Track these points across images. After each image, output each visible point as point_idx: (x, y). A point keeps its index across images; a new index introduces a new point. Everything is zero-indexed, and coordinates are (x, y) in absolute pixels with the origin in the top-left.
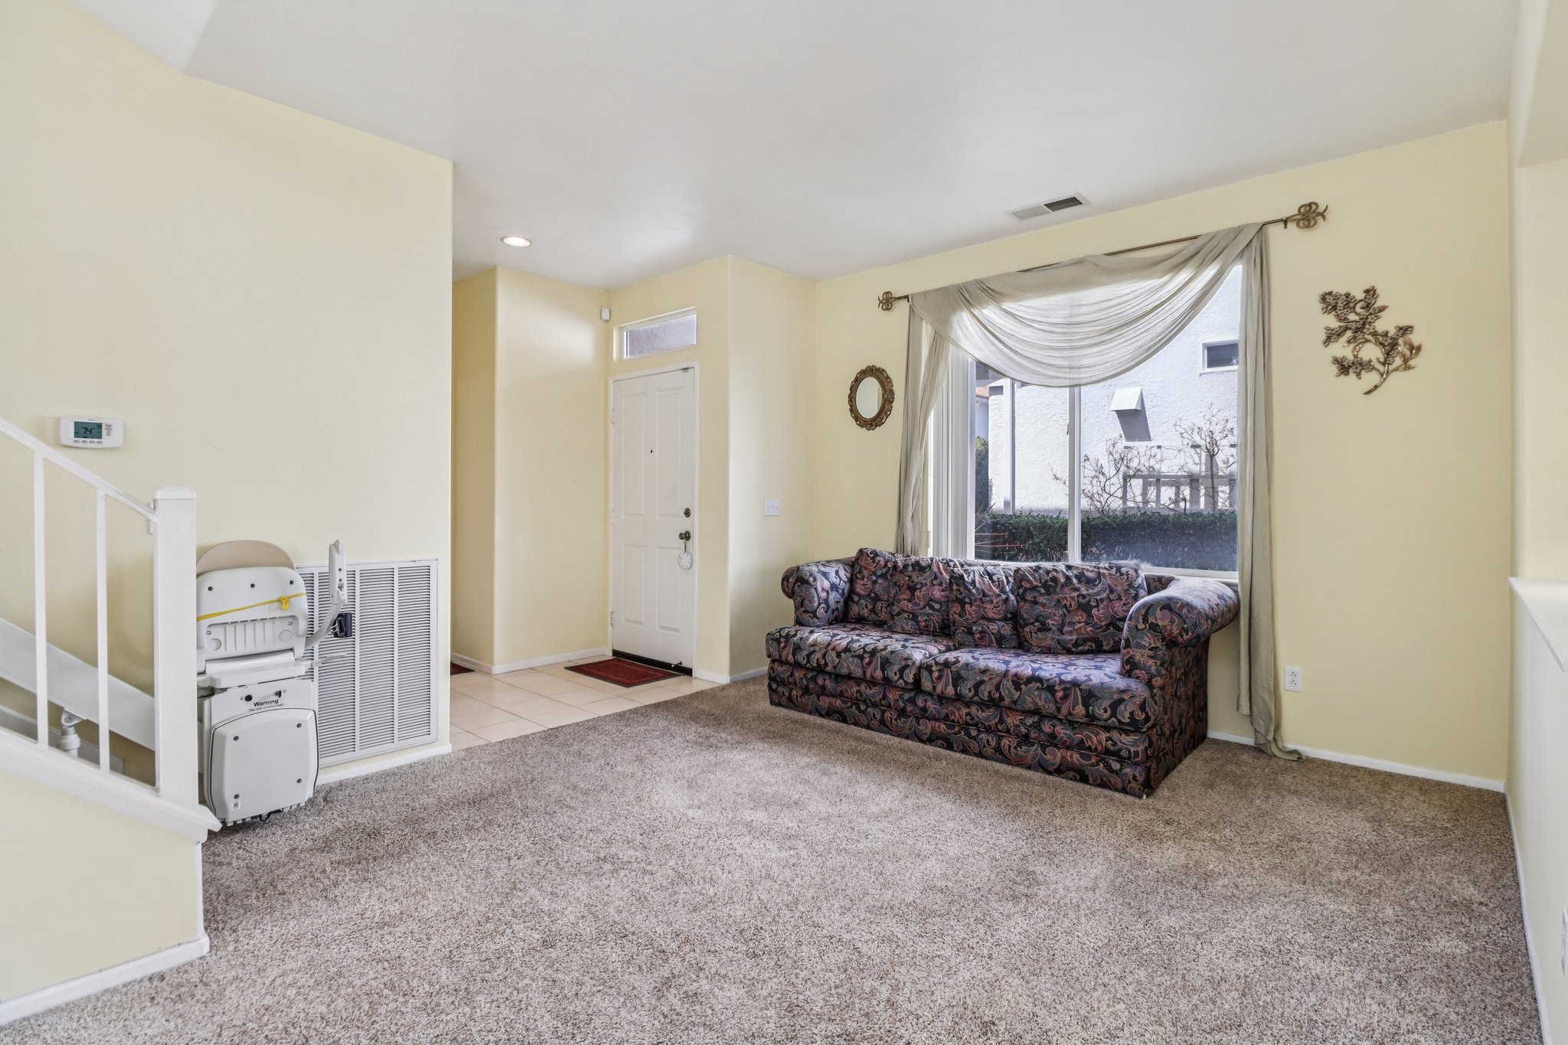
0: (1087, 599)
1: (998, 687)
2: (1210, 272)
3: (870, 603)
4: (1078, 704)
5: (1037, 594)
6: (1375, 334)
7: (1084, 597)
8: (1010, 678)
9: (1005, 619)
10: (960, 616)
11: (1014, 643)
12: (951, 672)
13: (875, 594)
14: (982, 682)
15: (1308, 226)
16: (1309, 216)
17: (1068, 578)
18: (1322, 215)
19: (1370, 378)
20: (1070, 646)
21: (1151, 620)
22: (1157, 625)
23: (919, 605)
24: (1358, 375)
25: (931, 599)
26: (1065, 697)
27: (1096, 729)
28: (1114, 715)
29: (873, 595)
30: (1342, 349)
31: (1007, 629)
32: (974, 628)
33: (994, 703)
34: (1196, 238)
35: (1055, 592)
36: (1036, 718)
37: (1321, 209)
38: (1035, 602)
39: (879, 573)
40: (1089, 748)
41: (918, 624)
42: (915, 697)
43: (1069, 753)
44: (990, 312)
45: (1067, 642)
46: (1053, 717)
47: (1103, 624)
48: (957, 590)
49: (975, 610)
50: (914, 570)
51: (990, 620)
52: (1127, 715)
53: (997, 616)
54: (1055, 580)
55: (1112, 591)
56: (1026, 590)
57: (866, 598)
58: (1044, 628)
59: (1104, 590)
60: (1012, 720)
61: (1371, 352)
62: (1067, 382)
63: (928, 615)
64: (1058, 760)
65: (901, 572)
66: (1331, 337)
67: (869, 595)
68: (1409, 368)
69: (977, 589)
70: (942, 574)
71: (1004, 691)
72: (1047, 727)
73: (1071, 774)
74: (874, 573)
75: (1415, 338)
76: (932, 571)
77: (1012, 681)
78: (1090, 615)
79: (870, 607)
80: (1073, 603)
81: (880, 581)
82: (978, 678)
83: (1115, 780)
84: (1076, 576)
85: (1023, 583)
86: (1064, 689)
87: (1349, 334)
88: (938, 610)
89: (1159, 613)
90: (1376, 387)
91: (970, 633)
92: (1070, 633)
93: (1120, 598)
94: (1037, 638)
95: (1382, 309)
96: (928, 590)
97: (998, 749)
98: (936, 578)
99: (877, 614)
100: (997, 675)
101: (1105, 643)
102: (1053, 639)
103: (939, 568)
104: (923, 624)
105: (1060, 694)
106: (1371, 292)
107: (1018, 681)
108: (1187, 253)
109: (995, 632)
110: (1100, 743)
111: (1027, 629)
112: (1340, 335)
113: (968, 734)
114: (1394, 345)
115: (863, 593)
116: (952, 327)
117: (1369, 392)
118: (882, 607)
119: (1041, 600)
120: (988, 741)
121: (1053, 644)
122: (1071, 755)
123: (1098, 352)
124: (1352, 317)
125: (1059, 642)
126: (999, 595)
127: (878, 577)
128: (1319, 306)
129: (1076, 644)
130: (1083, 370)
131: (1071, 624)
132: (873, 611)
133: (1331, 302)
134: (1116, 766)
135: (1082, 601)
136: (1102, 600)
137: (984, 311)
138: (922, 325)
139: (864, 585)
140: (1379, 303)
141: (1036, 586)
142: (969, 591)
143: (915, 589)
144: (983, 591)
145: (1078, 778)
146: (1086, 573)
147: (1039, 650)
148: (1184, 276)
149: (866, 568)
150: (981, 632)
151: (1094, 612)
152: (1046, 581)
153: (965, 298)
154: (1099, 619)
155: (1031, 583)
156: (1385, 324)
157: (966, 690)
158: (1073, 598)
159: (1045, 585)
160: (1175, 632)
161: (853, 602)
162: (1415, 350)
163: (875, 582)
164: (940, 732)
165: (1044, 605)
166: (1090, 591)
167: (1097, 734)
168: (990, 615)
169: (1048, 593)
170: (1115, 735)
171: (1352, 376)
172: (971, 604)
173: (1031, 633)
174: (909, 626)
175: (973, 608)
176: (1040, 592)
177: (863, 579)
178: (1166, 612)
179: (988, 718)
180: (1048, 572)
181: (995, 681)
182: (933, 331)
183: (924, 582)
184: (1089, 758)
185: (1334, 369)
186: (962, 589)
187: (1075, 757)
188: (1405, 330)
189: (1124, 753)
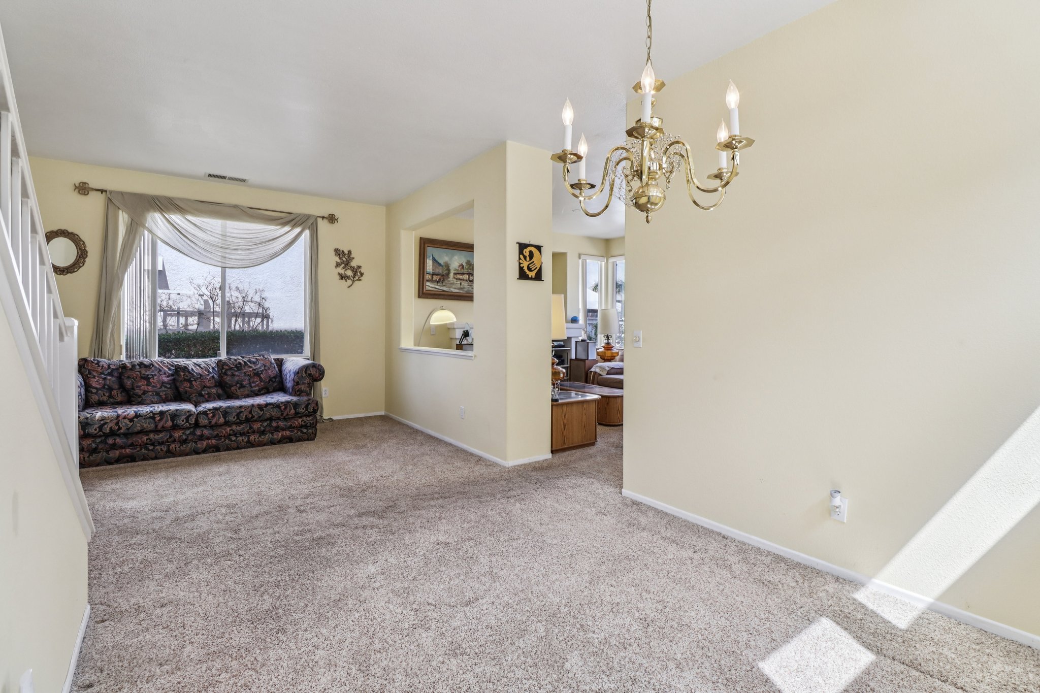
0: (257, 371)
1: (250, 412)
2: (298, 230)
3: (106, 392)
4: (291, 409)
5: (233, 371)
6: (351, 267)
7: (255, 370)
8: (256, 407)
9: (216, 386)
10: (190, 388)
11: (225, 397)
12: (221, 412)
13: (108, 386)
14: (241, 412)
15: (332, 223)
16: (332, 219)
17: (245, 362)
18: (337, 220)
19: (349, 282)
20: (256, 392)
21: (309, 372)
22: (311, 374)
23: (157, 387)
24: (346, 280)
25: (163, 383)
26: (286, 408)
27: (296, 419)
28: (307, 410)
29: (106, 387)
30: (340, 270)
31: (220, 391)
32: (203, 393)
33: (247, 420)
34: (291, 213)
35: (242, 369)
36: (268, 422)
37: (336, 218)
38: (233, 375)
39: (106, 372)
40: (294, 428)
41: (161, 397)
42: (194, 431)
43: (284, 432)
44: (176, 218)
45: (255, 390)
46: (278, 419)
47: (267, 380)
48: (184, 375)
49: (199, 384)
50: (140, 367)
51: (209, 387)
52: (312, 408)
53: (212, 385)
54: (240, 363)
55: (265, 366)
56: (227, 370)
57: (102, 389)
58: (242, 386)
59: (262, 366)
60: (256, 426)
61: (349, 273)
62: (220, 264)
63: (165, 391)
64: (280, 437)
65: (131, 369)
66: (338, 265)
67: (104, 387)
68: (360, 280)
69: (196, 373)
70: (163, 368)
71: (254, 413)
72: (274, 424)
73: (285, 441)
74: (102, 373)
75: (362, 270)
76: (155, 367)
77: (258, 408)
78: (260, 378)
79: (107, 394)
80: (251, 373)
81: (109, 378)
82: (238, 411)
83: (306, 436)
84: (248, 361)
85: (224, 367)
86: (284, 405)
87: (343, 265)
88: (169, 388)
89: (311, 369)
90: (351, 285)
91: (201, 395)
92: (255, 386)
93: (269, 369)
94: (240, 392)
95: (353, 258)
96: (158, 377)
97: (249, 442)
98: (160, 370)
99: (114, 398)
100: (249, 407)
101: (270, 389)
102: (249, 390)
103: (159, 365)
104: (164, 396)
105: (283, 407)
106: (350, 252)
107: (260, 407)
108: (288, 219)
109: (215, 392)
110: (299, 423)
111: (233, 388)
112: (340, 265)
113: (231, 440)
114: (356, 272)
115: (98, 386)
116: (146, 220)
117: (349, 287)
118: (117, 394)
119: (236, 373)
120: (243, 440)
121: (249, 393)
122: (286, 433)
123: (245, 254)
124: (344, 259)
125: (251, 391)
126: (208, 375)
127: (106, 375)
128: (333, 253)
129: (259, 391)
130: (227, 259)
131: (253, 382)
132: (110, 396)
133: (338, 252)
134: (305, 431)
135: (255, 372)
136: (263, 370)
137: (171, 216)
138: (119, 212)
139: (97, 381)
140: (352, 256)
141: (233, 367)
142: (193, 374)
143: (149, 378)
144: (200, 374)
145: (288, 441)
146: (251, 359)
147: (243, 396)
148: (287, 228)
149: (93, 371)
150: (207, 394)
151: (262, 376)
152: (236, 364)
153: (157, 204)
154: (265, 378)
155: (229, 366)
156: (354, 264)
157: (231, 418)
158: (250, 371)
159: (236, 366)
160: (317, 375)
161: (92, 393)
162: (362, 274)
163: (105, 379)
164: (213, 444)
165: (239, 376)
166: (257, 367)
167: (297, 420)
168: (208, 385)
169: (238, 370)
170: (304, 418)
171: (344, 280)
172: (195, 381)
173: (236, 390)
174: (156, 398)
175: (198, 383)
176: (235, 370)
177: (94, 377)
178: (314, 368)
179: (243, 429)
180: (236, 360)
181: (249, 410)
182: (130, 220)
183: (153, 373)
184: (293, 431)
185: (338, 277)
186: (187, 374)
187: (288, 433)
188: (359, 267)
189: (309, 425)
